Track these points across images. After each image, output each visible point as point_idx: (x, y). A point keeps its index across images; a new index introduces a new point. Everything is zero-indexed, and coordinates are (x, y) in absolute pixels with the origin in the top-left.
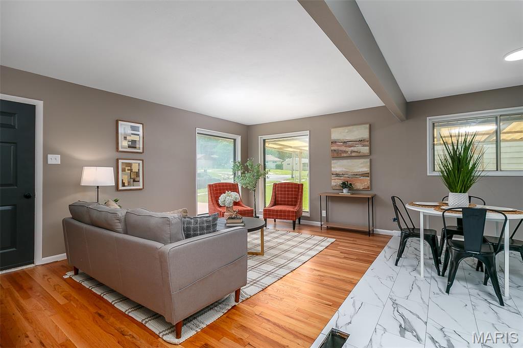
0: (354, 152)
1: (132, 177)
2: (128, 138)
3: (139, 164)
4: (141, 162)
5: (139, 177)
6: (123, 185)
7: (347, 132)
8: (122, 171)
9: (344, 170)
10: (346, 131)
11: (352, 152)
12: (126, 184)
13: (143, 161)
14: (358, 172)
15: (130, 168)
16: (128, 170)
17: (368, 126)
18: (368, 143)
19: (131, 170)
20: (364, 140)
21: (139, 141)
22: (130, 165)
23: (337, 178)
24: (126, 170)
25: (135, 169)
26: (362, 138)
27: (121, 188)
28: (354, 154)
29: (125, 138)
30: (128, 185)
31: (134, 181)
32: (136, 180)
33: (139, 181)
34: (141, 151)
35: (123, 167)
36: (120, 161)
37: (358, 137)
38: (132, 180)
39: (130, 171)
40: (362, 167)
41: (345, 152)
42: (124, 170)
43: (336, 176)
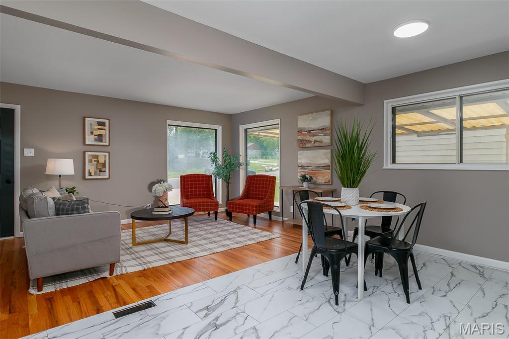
0: (317, 141)
1: (98, 168)
2: (95, 133)
3: (105, 156)
4: (107, 154)
5: (105, 167)
6: (90, 174)
7: (311, 120)
8: (89, 162)
9: (309, 161)
10: (311, 118)
11: (316, 141)
12: (93, 174)
13: (109, 153)
14: (320, 164)
15: (96, 160)
16: (95, 161)
17: (329, 112)
18: (329, 132)
19: (98, 161)
20: (326, 128)
21: (105, 135)
22: (97, 157)
23: (302, 170)
24: (93, 161)
25: (101, 160)
26: (324, 126)
27: (87, 177)
28: (317, 144)
29: (92, 133)
30: (95, 174)
31: (100, 171)
32: (102, 170)
33: (105, 172)
34: (107, 144)
35: (90, 158)
36: (87, 154)
37: (321, 125)
38: (98, 170)
39: (96, 163)
40: (323, 159)
41: (309, 142)
42: (90, 161)
43: (302, 169)
